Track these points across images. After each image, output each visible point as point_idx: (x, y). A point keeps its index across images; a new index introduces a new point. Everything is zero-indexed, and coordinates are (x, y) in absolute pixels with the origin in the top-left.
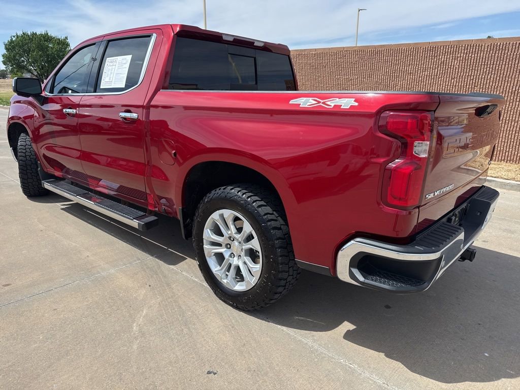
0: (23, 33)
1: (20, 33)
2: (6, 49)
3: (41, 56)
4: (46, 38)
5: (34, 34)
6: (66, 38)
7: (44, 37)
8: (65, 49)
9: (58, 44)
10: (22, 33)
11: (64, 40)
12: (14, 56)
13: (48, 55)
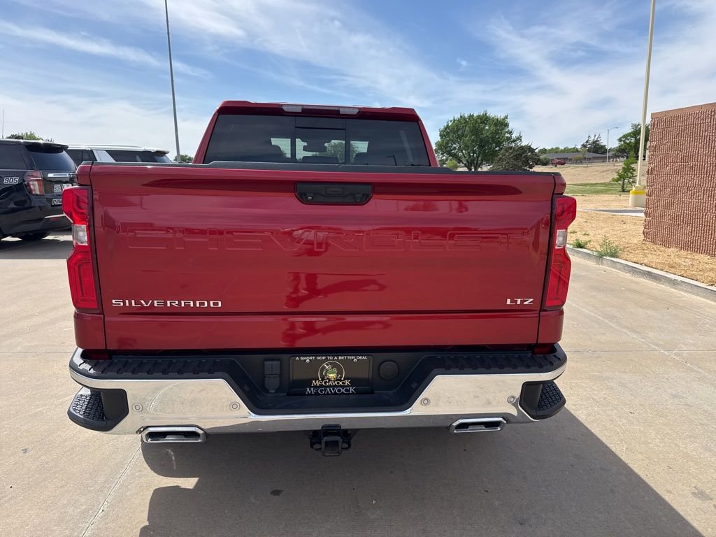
0: (461, 117)
1: (457, 116)
2: (441, 135)
3: (473, 141)
4: (484, 119)
5: (471, 116)
6: (506, 117)
7: (481, 119)
8: (503, 129)
9: (496, 125)
10: (459, 116)
11: (504, 119)
12: (447, 143)
13: (481, 140)
